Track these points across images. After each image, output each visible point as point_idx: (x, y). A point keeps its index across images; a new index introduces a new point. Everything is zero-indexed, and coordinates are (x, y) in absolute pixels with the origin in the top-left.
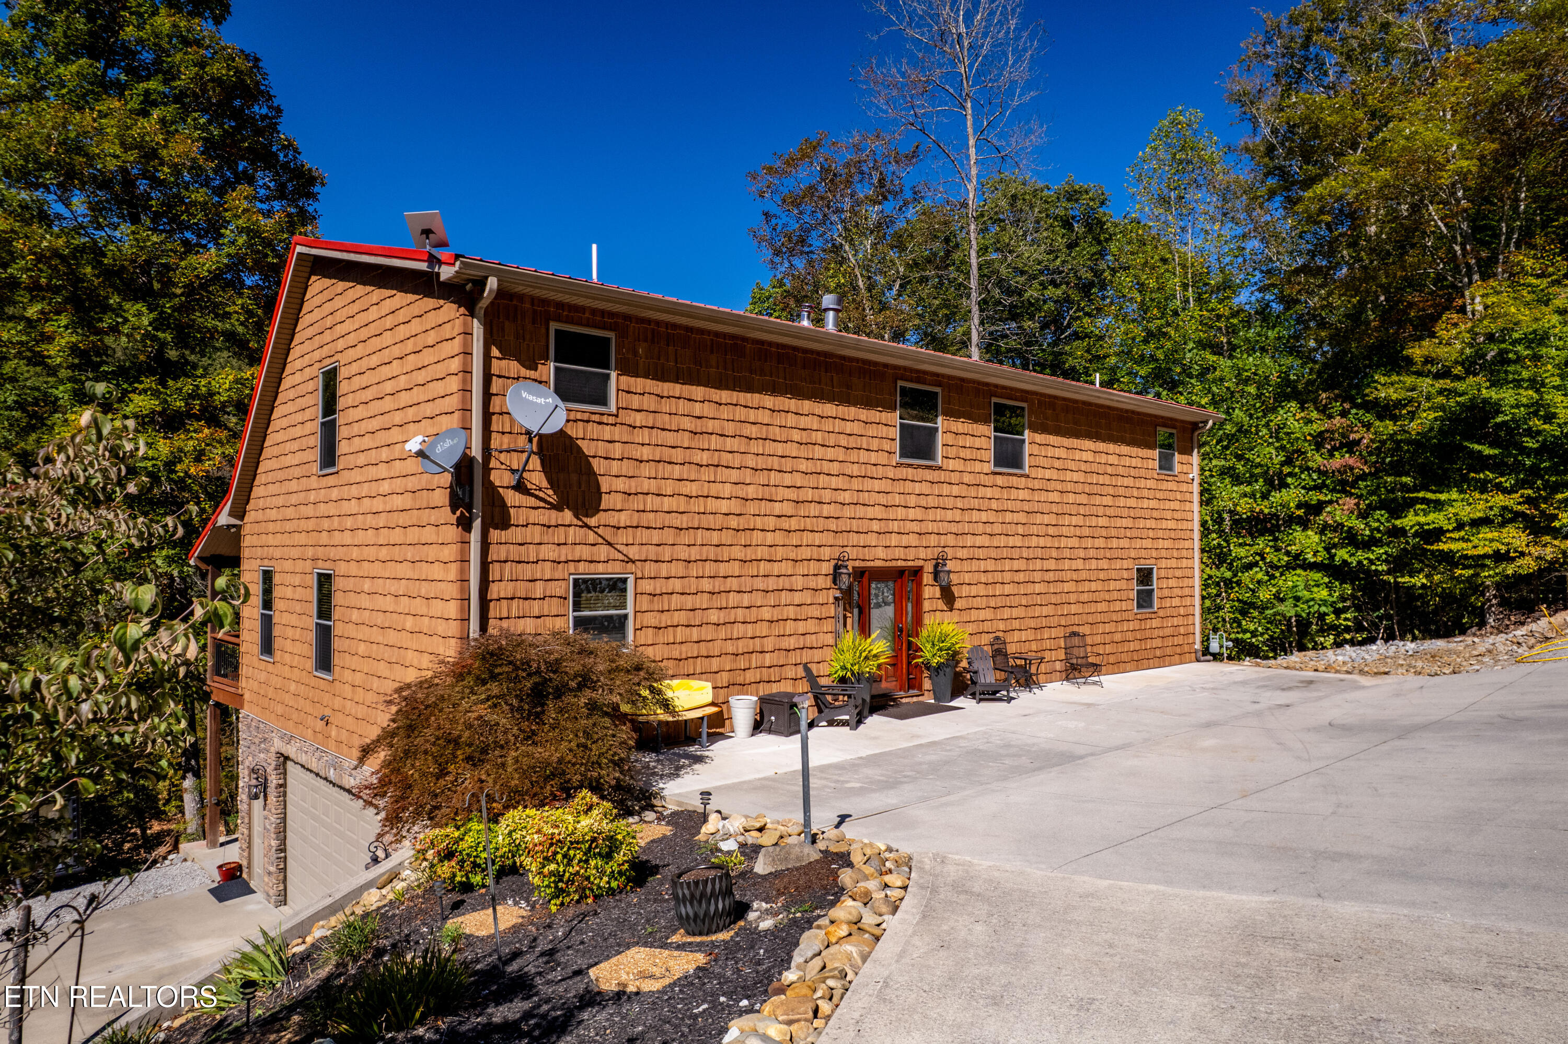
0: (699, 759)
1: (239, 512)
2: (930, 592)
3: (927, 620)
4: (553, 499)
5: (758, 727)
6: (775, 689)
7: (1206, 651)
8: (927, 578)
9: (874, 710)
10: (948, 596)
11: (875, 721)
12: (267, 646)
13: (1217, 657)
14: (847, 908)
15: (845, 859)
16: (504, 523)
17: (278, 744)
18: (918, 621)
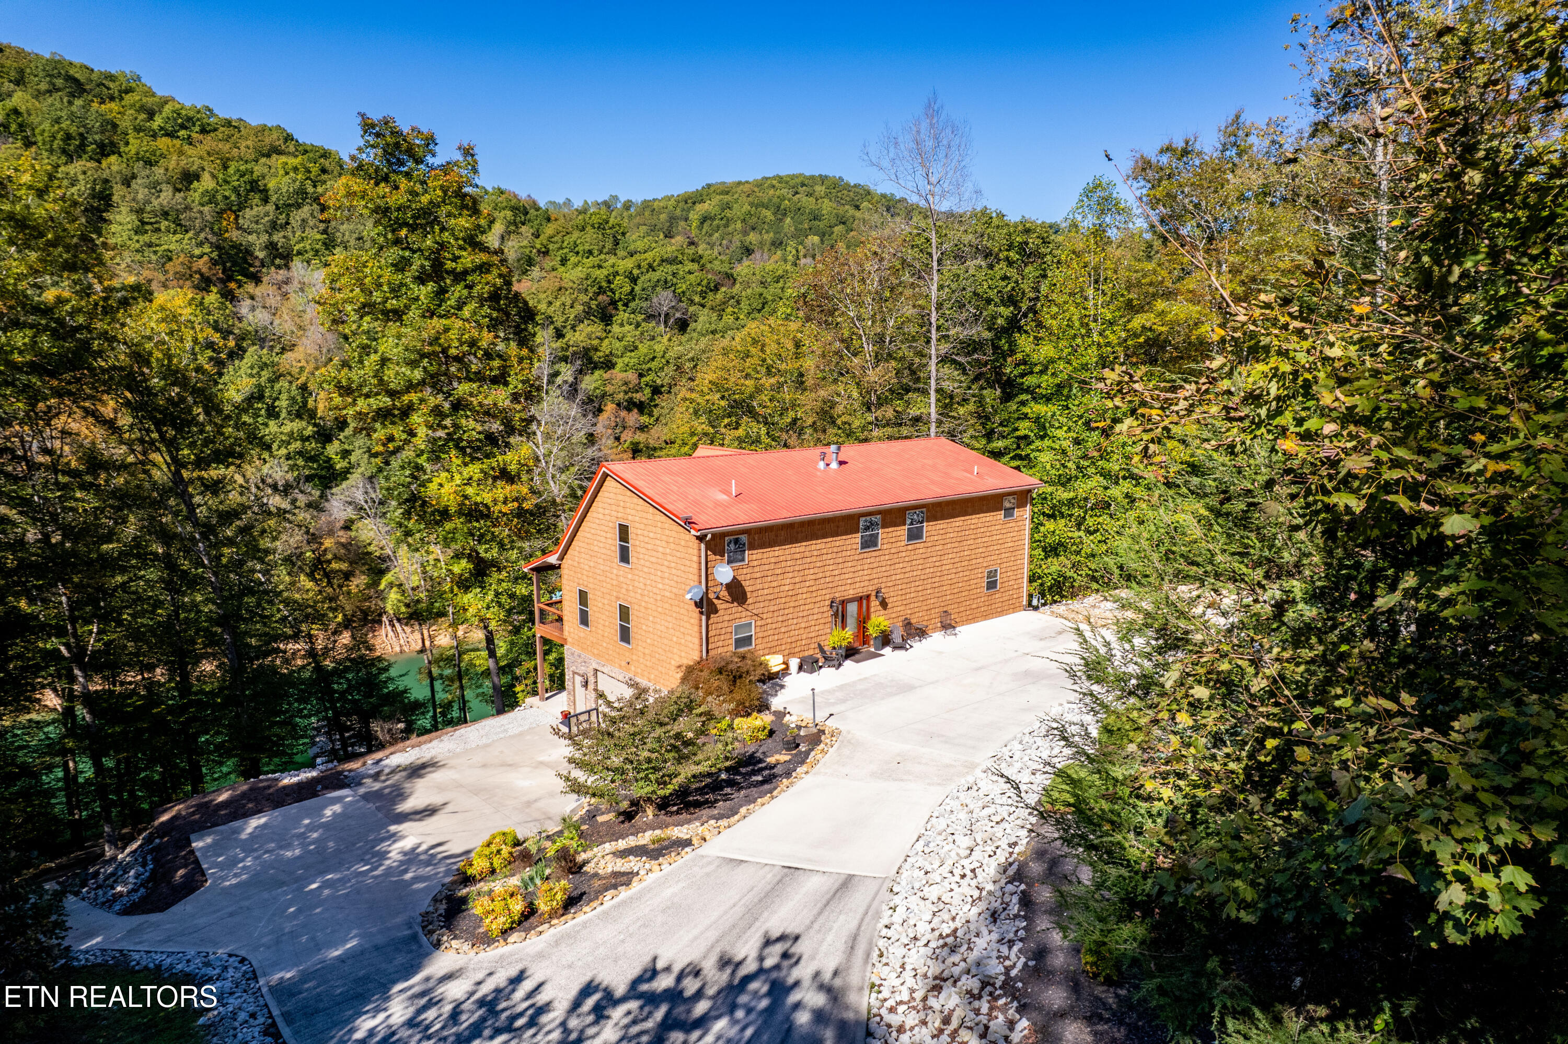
0: (782, 687)
1: (561, 558)
2: (875, 603)
3: (873, 616)
4: (728, 598)
5: (800, 668)
6: (806, 654)
7: (1030, 604)
8: (873, 598)
9: (847, 656)
10: (884, 604)
11: (848, 664)
12: (584, 619)
13: (1036, 608)
14: (822, 746)
15: (823, 732)
16: (716, 611)
17: (595, 666)
18: (868, 617)
